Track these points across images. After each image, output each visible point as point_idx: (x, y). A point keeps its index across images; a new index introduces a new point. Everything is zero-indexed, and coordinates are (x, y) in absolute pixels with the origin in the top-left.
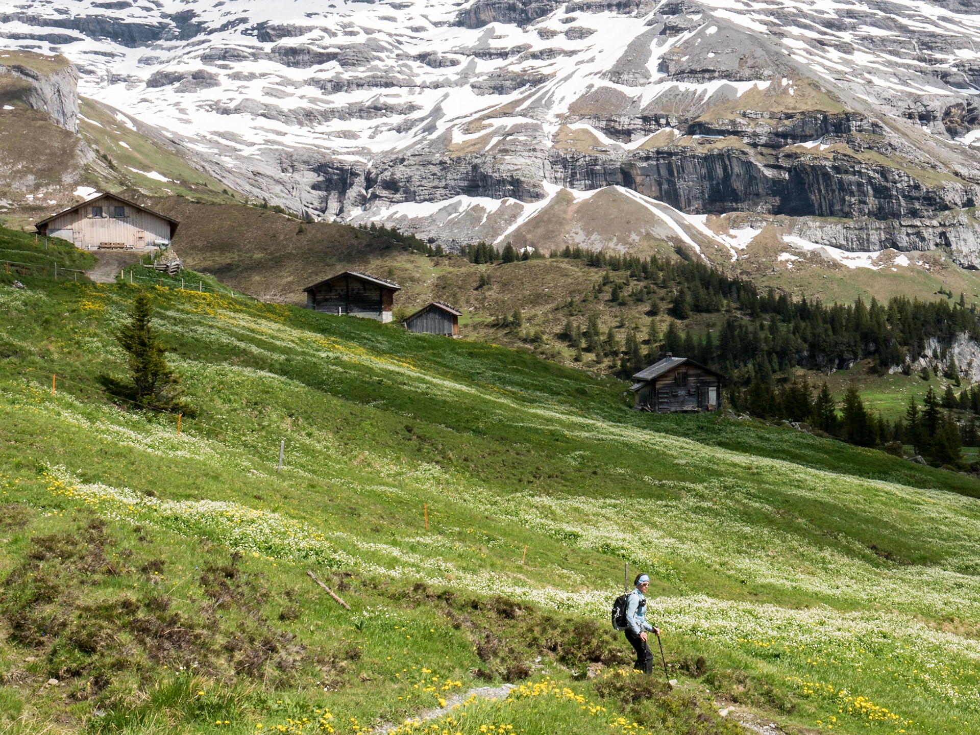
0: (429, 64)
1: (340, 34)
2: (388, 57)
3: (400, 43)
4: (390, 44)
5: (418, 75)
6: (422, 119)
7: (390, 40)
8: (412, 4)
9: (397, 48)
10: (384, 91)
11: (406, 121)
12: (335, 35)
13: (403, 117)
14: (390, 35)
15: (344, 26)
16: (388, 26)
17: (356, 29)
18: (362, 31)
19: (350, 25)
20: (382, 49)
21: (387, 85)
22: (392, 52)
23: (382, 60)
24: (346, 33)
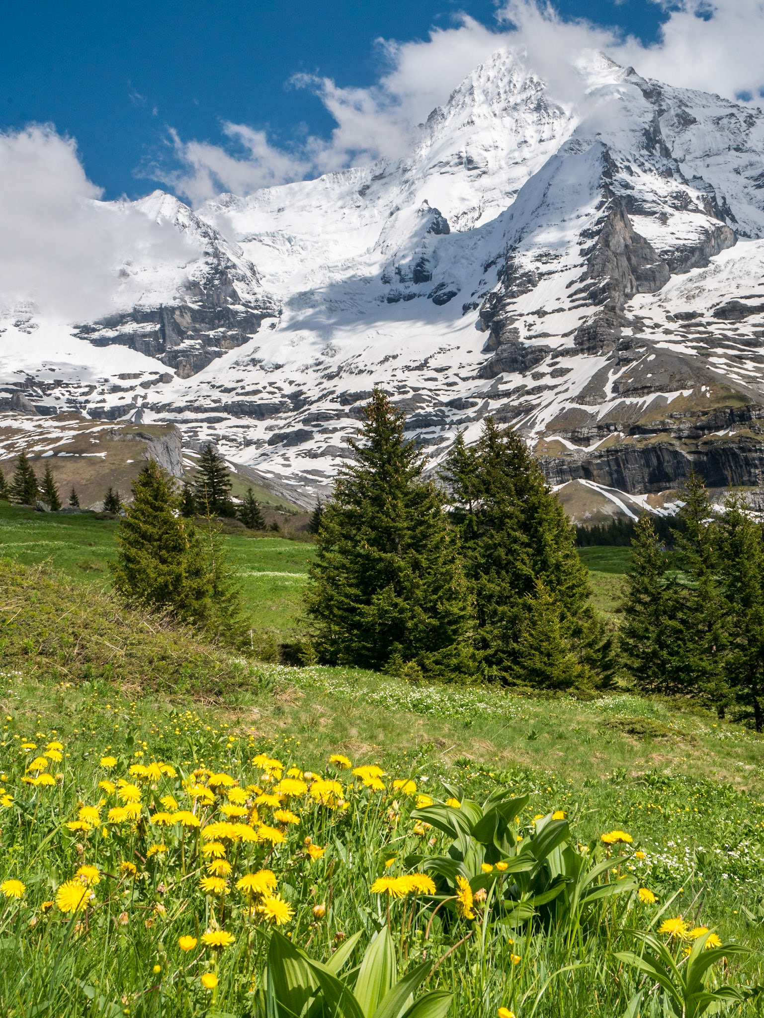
0: (456, 408)
1: (396, 394)
2: (428, 406)
3: (438, 395)
4: (429, 396)
5: (448, 416)
6: (448, 447)
7: (430, 393)
8: (450, 367)
9: (435, 399)
10: (424, 430)
11: (437, 449)
12: (393, 395)
13: (436, 447)
14: (430, 390)
15: (399, 388)
16: (431, 385)
17: (408, 389)
18: (411, 390)
19: (405, 386)
20: (424, 401)
21: (427, 425)
22: (430, 402)
23: (423, 408)
24: (400, 393)
